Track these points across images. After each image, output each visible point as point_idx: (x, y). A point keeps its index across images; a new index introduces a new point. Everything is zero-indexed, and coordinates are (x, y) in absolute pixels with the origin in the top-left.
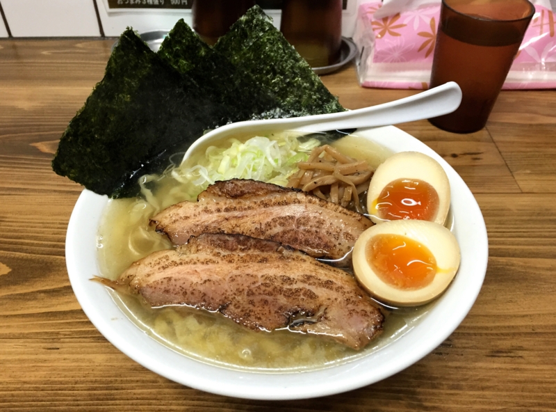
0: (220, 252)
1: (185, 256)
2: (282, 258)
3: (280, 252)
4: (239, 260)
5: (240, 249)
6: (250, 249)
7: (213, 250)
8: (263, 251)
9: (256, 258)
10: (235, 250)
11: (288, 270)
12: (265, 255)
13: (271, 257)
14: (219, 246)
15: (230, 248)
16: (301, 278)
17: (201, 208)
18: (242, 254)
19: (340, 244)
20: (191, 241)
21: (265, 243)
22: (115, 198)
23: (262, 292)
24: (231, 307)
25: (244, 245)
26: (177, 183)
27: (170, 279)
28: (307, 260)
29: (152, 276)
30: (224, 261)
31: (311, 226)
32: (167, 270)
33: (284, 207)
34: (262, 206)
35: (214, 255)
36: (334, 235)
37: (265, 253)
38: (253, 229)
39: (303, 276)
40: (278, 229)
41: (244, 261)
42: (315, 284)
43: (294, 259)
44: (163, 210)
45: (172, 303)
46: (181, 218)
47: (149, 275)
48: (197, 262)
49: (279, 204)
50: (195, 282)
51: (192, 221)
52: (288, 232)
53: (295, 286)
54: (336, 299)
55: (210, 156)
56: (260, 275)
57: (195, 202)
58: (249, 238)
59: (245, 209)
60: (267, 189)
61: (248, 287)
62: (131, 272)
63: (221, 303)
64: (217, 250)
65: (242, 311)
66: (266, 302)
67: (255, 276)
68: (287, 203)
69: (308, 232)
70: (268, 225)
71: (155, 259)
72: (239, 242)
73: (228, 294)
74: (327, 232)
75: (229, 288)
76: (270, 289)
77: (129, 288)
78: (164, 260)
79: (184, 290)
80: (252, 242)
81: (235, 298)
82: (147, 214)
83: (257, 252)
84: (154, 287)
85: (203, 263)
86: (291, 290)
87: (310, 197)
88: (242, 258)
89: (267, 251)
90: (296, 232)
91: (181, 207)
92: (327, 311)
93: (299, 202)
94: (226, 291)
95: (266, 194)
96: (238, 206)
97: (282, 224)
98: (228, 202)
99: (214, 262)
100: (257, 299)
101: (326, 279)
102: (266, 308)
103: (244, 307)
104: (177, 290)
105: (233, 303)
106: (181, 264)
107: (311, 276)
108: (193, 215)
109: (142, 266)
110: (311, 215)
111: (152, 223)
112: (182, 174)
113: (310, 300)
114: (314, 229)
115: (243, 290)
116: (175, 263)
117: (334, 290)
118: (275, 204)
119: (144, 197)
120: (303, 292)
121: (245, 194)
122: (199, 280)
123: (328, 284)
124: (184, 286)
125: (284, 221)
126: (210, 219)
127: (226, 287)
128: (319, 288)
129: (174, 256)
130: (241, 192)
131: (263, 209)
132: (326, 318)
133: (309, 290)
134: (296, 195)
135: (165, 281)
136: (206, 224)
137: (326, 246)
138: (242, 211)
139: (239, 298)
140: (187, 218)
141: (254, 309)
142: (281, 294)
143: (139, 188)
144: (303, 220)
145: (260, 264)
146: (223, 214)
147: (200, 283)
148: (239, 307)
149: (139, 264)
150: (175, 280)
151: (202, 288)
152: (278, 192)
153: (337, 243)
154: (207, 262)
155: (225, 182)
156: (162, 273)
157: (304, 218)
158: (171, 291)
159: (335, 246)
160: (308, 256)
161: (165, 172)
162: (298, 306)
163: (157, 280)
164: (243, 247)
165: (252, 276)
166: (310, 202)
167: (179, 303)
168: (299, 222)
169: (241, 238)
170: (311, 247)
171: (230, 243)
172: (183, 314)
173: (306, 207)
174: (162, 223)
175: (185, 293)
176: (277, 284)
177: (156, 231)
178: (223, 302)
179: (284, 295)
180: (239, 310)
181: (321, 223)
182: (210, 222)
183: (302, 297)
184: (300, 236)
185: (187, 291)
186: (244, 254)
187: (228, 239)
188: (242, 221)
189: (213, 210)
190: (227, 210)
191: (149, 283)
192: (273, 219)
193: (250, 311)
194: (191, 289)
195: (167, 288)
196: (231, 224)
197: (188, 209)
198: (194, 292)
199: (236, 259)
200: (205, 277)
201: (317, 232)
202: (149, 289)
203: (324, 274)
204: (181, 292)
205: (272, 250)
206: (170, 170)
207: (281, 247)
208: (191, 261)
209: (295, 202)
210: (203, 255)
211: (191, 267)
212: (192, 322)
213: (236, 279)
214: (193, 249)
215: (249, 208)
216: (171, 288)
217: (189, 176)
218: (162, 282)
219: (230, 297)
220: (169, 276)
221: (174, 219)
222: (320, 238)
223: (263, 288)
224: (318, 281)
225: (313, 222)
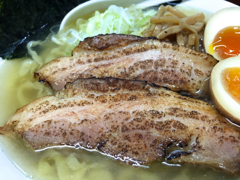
0: (93, 93)
1: (63, 100)
2: (149, 95)
3: (147, 90)
4: (111, 100)
5: (111, 90)
6: (119, 89)
7: (87, 92)
8: (131, 90)
9: (126, 96)
10: (107, 91)
11: (156, 105)
12: (134, 93)
13: (139, 95)
14: (92, 89)
15: (102, 90)
16: (168, 111)
17: (75, 60)
18: (113, 94)
19: (192, 79)
20: (68, 87)
21: (132, 83)
23: (135, 127)
24: (109, 144)
25: (114, 86)
26: (56, 45)
27: (50, 122)
28: (171, 94)
29: (34, 121)
30: (98, 102)
31: (167, 67)
32: (47, 114)
33: (143, 53)
34: (124, 54)
35: (89, 97)
36: (187, 72)
37: (133, 91)
38: (119, 73)
39: (170, 109)
40: (139, 72)
41: (116, 100)
42: (181, 115)
43: (160, 95)
44: (45, 65)
45: (53, 145)
46: (59, 69)
47: (31, 120)
48: (74, 104)
49: (139, 51)
50: (73, 123)
51: (68, 72)
52: (149, 73)
53: (164, 119)
54: (204, 128)
55: (80, 25)
56: (131, 111)
57: (70, 57)
58: (117, 80)
59: (111, 58)
60: (128, 40)
61: (122, 123)
62: (15, 118)
63: (98, 140)
64: (91, 93)
65: (119, 147)
66: (140, 136)
67: (127, 113)
68: (145, 50)
69: (166, 71)
70: (131, 69)
71: (37, 105)
72: (110, 84)
73: (104, 131)
74: (181, 70)
75: (105, 126)
76: (142, 124)
78: (45, 105)
79: (63, 131)
80: (121, 83)
81: (111, 134)
83: (126, 92)
84: (35, 131)
85: (79, 105)
86: (161, 123)
87: (164, 43)
88: (113, 97)
89: (135, 90)
90: (155, 73)
91: (59, 61)
92: (199, 140)
93: (156, 48)
94: (102, 129)
95: (127, 44)
96: (104, 57)
97: (143, 67)
98: (96, 53)
99: (89, 103)
100: (131, 133)
101: (190, 110)
102: (142, 142)
103: (120, 143)
104: (57, 132)
105: (110, 140)
106: (60, 107)
107: (177, 109)
108: (69, 67)
109: (25, 112)
110: (167, 58)
111: (36, 75)
112: (59, 38)
113: (180, 131)
114: (170, 69)
115: (118, 126)
116: (55, 107)
117: (200, 119)
118: (135, 51)
119: (30, 57)
120: (172, 123)
121: (109, 46)
122: (77, 120)
123: (193, 115)
124: (63, 127)
125: (144, 64)
126: (83, 68)
127: (102, 125)
128: (186, 119)
129: (53, 101)
130: (106, 44)
131: (126, 57)
132: (200, 148)
133: (177, 121)
134: (152, 42)
135: (46, 124)
136: (80, 72)
137: (182, 81)
138: (108, 60)
139: (115, 135)
140: (64, 69)
141: (130, 144)
142: (153, 127)
143: (26, 50)
144: (160, 63)
145: (130, 102)
146: (93, 63)
147: (78, 123)
148: (116, 143)
149: (23, 111)
150: (55, 122)
151: (79, 128)
152: (137, 41)
153: (190, 79)
154: (83, 104)
155: (92, 38)
156: (43, 117)
157: (161, 60)
158: (52, 133)
159: (189, 81)
160: (171, 91)
161: (47, 38)
162: (171, 137)
163: (38, 123)
164: (113, 88)
165: (124, 113)
166: (165, 47)
168: (157, 65)
169: (111, 81)
170: (169, 84)
171: (102, 86)
173: (161, 51)
174: (44, 75)
175: (64, 134)
176: (148, 118)
178: (100, 140)
179: (156, 128)
180: (117, 146)
181: (175, 63)
182: (83, 71)
183: (172, 128)
184: (159, 75)
185: (67, 132)
186: (115, 94)
187: (100, 82)
188: (109, 67)
189: (85, 61)
190: (96, 60)
191: (31, 128)
192: (135, 64)
193: (126, 146)
194: (70, 130)
195: (48, 131)
196: (100, 71)
197: (65, 62)
198: (73, 132)
199: (109, 99)
200: (82, 118)
201: (173, 71)
203: (187, 106)
204: (61, 134)
205: (139, 88)
206: (51, 36)
207: (148, 85)
208: (68, 104)
209: (152, 48)
210: (79, 98)
211: (69, 109)
213: (110, 116)
215: (114, 57)
216: (52, 130)
217: (64, 39)
218: (43, 125)
219: (107, 134)
220: (50, 119)
221: (53, 70)
222: (176, 76)
223: (136, 123)
224: (184, 112)
225: (168, 63)
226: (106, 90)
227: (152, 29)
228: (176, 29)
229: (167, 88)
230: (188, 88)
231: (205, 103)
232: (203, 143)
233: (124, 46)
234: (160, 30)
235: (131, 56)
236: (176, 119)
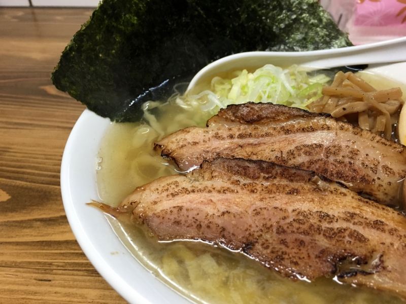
0: (239, 179)
1: (197, 183)
2: (317, 190)
3: (315, 183)
4: (263, 190)
5: (264, 177)
6: (275, 178)
7: (230, 177)
8: (292, 181)
9: (284, 188)
10: (258, 178)
11: (325, 205)
12: (295, 185)
13: (303, 188)
14: (237, 173)
15: (252, 176)
16: (342, 216)
17: (211, 134)
18: (266, 184)
19: (379, 179)
20: (205, 166)
21: (293, 171)
22: (117, 121)
23: (295, 230)
24: (258, 247)
25: (268, 173)
26: (182, 110)
27: (180, 208)
28: (348, 194)
29: (159, 204)
30: (245, 191)
31: (343, 157)
32: (176, 198)
33: (310, 134)
34: (282, 132)
35: (233, 183)
36: (371, 168)
37: (295, 183)
39: (345, 213)
41: (270, 192)
42: (361, 224)
43: (332, 192)
46: (189, 143)
47: (155, 203)
48: (212, 189)
49: (303, 130)
50: (211, 213)
52: (316, 162)
53: (336, 226)
54: (392, 244)
55: (216, 86)
56: (290, 209)
57: (204, 128)
59: (262, 136)
60: (289, 113)
61: (278, 222)
62: (135, 198)
63: (244, 240)
64: (236, 178)
65: (273, 252)
66: (302, 243)
67: (286, 211)
68: (313, 130)
69: (341, 162)
70: (291, 153)
71: (163, 185)
72: (262, 170)
73: (252, 230)
74: (363, 164)
75: (254, 224)
76: (305, 227)
77: (132, 217)
78: (173, 186)
79: (198, 223)
80: (278, 170)
81: (261, 235)
82: (151, 139)
83: (284, 182)
85: (219, 192)
86: (332, 229)
87: (341, 124)
88: (267, 187)
89: (297, 181)
90: (325, 163)
91: (189, 132)
92: (384, 258)
93: (328, 128)
94: (250, 226)
95: (288, 119)
96: (253, 133)
97: (307, 153)
98: (242, 127)
99: (233, 191)
100: (290, 238)
101: (374, 218)
102: (304, 250)
103: (274, 248)
104: (189, 222)
105: (260, 241)
106: (193, 191)
107: (355, 214)
108: (202, 141)
109: (147, 192)
110: (343, 144)
111: (158, 147)
112: (187, 101)
113: (358, 244)
114: (347, 160)
115: (271, 226)
116: (187, 190)
117: (387, 232)
118: (298, 130)
120: (347, 232)
121: (263, 118)
122: (215, 211)
123: (377, 225)
124: (197, 217)
125: (310, 149)
127: (250, 221)
128: (367, 229)
129: (184, 182)
130: (258, 116)
131: (284, 136)
132: (384, 268)
133: (355, 231)
134: (325, 121)
135: (175, 211)
136: (218, 151)
137: (363, 179)
138: (258, 138)
139: (268, 236)
140: (195, 143)
141: (288, 250)
142: (320, 234)
143: (142, 112)
144: (333, 150)
145: (289, 196)
146: (236, 140)
147: (217, 214)
148: (267, 247)
149: (144, 190)
150: (187, 210)
151: (219, 221)
152: (303, 116)
153: (376, 178)
154: (224, 191)
156: (170, 201)
157: (334, 147)
158: (183, 222)
159: (374, 180)
160: (347, 190)
161: (169, 99)
162: (345, 250)
163: (165, 208)
164: (267, 176)
165: (281, 210)
166: (342, 128)
167: (192, 238)
168: (328, 152)
169: (264, 165)
170: (345, 180)
171: (251, 170)
172: (198, 251)
173: (336, 134)
174: (169, 148)
175: (199, 226)
176: (314, 221)
177: (162, 156)
178: (247, 240)
179: (324, 235)
180: (269, 251)
181: (354, 153)
182: (222, 149)
183: (347, 238)
184: (331, 167)
185: (202, 224)
186: (269, 184)
187: (249, 165)
188: (260, 148)
189: (225, 136)
190: (241, 136)
191: (156, 212)
192: (296, 147)
193: (283, 253)
194: (206, 222)
195: (178, 219)
197: (197, 134)
198: (211, 225)
199: (260, 190)
200: (223, 208)
201: (351, 163)
202: (156, 219)
203: (370, 212)
204: (195, 225)
205: (304, 180)
206: (175, 97)
207: (316, 177)
208: (205, 189)
209: (323, 128)
210: (219, 183)
212: (208, 263)
213: (261, 212)
214: (207, 175)
215: (267, 135)
216: (183, 219)
217: (195, 103)
218: (171, 212)
219: (256, 234)
220: (180, 205)
221: (181, 144)
222: (355, 170)
223: (296, 225)
224: (364, 220)
225: (345, 152)
226: (256, 177)
227: (324, 102)
228: (359, 107)
229: (342, 185)
230: (372, 190)
231: (396, 213)
232: (389, 264)
233: (283, 122)
234: (335, 105)
235: (291, 136)
236: (353, 227)
